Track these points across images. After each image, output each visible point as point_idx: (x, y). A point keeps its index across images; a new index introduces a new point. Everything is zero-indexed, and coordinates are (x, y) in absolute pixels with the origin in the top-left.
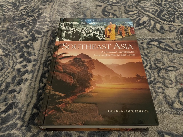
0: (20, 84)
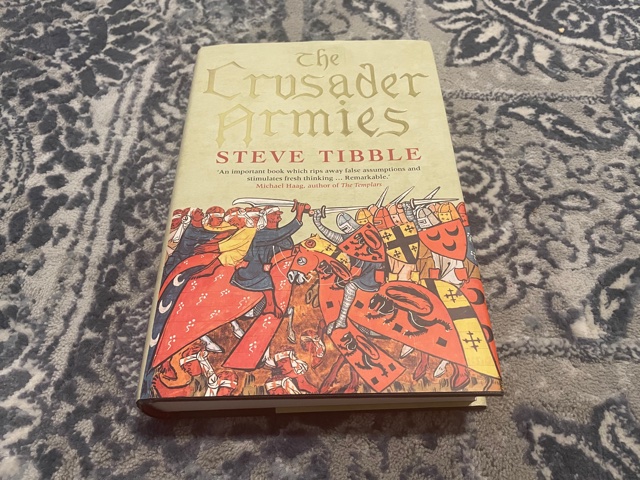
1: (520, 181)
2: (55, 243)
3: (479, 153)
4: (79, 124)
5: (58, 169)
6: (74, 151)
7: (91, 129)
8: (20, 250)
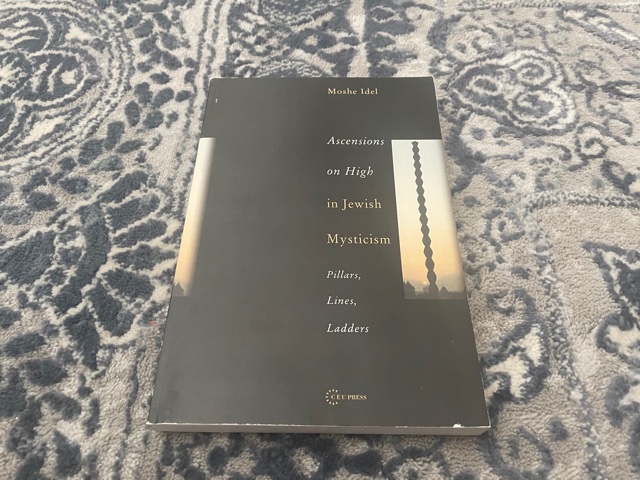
1: (578, 75)
2: (168, 126)
4: (174, 31)
5: (159, 69)
6: (170, 52)
7: (184, 36)
8: (139, 131)
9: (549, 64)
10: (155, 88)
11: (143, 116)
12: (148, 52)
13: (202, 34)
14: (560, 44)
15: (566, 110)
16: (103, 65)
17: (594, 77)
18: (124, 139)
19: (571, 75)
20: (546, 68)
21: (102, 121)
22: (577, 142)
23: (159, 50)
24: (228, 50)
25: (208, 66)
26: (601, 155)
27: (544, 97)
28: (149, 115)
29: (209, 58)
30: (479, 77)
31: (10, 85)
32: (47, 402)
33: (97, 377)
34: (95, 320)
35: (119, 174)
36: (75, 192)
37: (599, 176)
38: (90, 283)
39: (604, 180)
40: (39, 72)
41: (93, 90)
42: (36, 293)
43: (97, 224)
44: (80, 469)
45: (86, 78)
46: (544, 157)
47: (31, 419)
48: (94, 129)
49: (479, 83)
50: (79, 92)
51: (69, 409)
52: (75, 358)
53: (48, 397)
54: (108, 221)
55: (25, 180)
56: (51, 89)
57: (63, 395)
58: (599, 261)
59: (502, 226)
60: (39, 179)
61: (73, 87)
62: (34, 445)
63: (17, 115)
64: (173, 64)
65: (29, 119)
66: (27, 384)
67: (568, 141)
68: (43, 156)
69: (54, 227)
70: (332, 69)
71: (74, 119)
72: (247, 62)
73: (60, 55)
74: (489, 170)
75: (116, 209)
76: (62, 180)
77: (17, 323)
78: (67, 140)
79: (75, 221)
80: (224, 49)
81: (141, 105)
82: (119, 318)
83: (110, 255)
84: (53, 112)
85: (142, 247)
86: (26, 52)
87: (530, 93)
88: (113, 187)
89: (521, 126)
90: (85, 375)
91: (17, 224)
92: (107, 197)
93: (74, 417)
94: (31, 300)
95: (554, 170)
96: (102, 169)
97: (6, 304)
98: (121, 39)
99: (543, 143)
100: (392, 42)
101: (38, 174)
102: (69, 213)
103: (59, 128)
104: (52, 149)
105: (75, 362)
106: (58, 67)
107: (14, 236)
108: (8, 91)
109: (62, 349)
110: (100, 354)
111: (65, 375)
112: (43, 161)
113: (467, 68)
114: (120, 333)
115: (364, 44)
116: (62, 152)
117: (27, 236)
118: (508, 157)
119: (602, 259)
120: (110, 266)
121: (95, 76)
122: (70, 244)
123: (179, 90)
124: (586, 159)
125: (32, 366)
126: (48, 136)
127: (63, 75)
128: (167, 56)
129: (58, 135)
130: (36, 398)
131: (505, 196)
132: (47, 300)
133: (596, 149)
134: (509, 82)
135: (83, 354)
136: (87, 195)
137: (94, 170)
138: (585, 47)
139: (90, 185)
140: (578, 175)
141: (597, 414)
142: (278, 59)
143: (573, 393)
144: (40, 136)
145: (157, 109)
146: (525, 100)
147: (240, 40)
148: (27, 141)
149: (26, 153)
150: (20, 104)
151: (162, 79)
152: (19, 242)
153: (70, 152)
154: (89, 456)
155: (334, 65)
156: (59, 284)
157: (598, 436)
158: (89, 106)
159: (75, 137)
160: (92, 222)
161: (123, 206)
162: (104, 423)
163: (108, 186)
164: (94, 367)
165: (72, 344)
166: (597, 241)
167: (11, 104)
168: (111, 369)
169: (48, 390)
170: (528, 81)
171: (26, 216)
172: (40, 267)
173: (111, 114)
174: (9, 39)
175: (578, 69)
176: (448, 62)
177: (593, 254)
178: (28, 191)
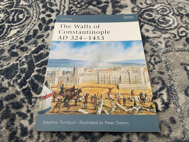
0: (48, 30)
1: (178, 11)
2: (51, 30)
3: (166, 4)
4: (52, 1)
5: (48, 13)
6: (51, 8)
7: (55, 2)
8: (42, 32)
9: (169, 8)
10: (47, 19)
11: (44, 28)
12: (44, 8)
13: (61, 2)
14: (172, 2)
15: (175, 22)
16: (31, 12)
17: (183, 12)
18: (38, 35)
19: (176, 11)
20: (168, 9)
21: (31, 29)
22: (178, 32)
23: (48, 7)
24: (69, 7)
25: (63, 12)
26: (186, 36)
27: (167, 18)
28: (45, 27)
29: (63, 9)
30: (147, 12)
31: (3, 19)
32: (17, 114)
33: (32, 107)
34: (31, 90)
35: (37, 45)
36: (24, 51)
37: (185, 42)
38: (29, 78)
39: (187, 44)
40: (12, 15)
41: (28, 20)
42: (13, 82)
43: (31, 61)
44: (28, 134)
45: (26, 16)
46: (168, 37)
47: (13, 120)
48: (29, 32)
49: (147, 15)
50: (24, 21)
51: (24, 116)
52: (25, 101)
53: (18, 113)
54: (34, 60)
55: (9, 48)
56: (16, 20)
57: (22, 112)
58: (185, 69)
59: (155, 59)
60: (13, 47)
61: (22, 19)
62: (14, 127)
63: (6, 28)
64: (52, 11)
65: (9, 29)
66: (11, 109)
67: (175, 32)
68: (14, 40)
69: (18, 62)
70: (101, 11)
71: (23, 29)
72: (75, 10)
73: (18, 10)
74: (151, 41)
75: (36, 56)
76: (20, 47)
77: (8, 91)
78: (21, 35)
79: (24, 60)
80: (68, 6)
81: (43, 24)
82: (38, 89)
83: (35, 70)
84: (16, 27)
85: (44, 68)
86: (8, 9)
87: (163, 17)
88: (35, 49)
89: (160, 27)
90: (28, 106)
91: (7, 61)
92: (33, 52)
93: (26, 119)
94: (12, 84)
95: (171, 41)
96: (32, 44)
97: (4, 85)
98: (36, 4)
99: (167, 33)
100: (120, 2)
101: (13, 46)
102: (22, 57)
103: (18, 32)
104: (17, 38)
105: (25, 102)
106: (18, 13)
107: (6, 65)
108: (3, 21)
109: (21, 98)
110: (33, 100)
111: (23, 106)
112: (14, 42)
113: (143, 10)
114: (39, 94)
115: (111, 3)
116: (20, 39)
117: (10, 65)
118: (156, 37)
119: (186, 68)
120: (35, 73)
121: (29, 16)
122: (23, 67)
123: (54, 19)
124: (181, 37)
125: (12, 103)
126: (15, 34)
127: (19, 16)
128: (50, 9)
129: (18, 34)
130: (14, 113)
131: (155, 49)
132: (16, 84)
133: (184, 34)
134: (156, 14)
135: (28, 100)
136: (27, 52)
137: (29, 44)
138: (180, 2)
139: (28, 49)
140: (179, 42)
141: (185, 116)
142: (84, 9)
143: (178, 110)
144: (13, 34)
145: (48, 25)
146: (161, 19)
147: (72, 3)
148: (9, 36)
149: (9, 40)
150: (7, 25)
151: (49, 16)
152: (7, 66)
153: (22, 39)
154: (30, 130)
155: (101, 10)
156: (20, 79)
157: (186, 123)
158: (27, 25)
159: (23, 34)
160: (29, 60)
161: (38, 55)
162: (35, 120)
163: (33, 49)
164: (31, 104)
165: (24, 97)
166: (185, 62)
167: (4, 25)
168: (36, 104)
169: (17, 111)
170: (162, 13)
171: (10, 58)
172: (14, 74)
173: (34, 27)
174: (3, 5)
175: (178, 9)
176: (137, 8)
177: (183, 67)
178: (10, 51)
